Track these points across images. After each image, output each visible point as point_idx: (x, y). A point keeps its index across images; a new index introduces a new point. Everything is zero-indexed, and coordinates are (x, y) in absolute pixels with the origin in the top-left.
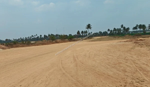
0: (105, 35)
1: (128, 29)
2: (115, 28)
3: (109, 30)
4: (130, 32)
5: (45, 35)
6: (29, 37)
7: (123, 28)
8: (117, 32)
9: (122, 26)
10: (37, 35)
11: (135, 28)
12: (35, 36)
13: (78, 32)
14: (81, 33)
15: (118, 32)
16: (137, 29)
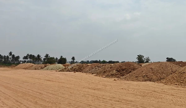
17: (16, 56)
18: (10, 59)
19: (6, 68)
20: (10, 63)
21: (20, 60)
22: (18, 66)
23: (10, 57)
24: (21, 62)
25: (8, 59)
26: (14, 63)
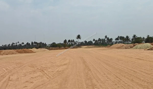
0: (90, 45)
1: (111, 39)
2: (99, 39)
3: (94, 40)
4: (113, 42)
5: (28, 43)
6: (10, 44)
7: (107, 39)
8: (101, 42)
9: (106, 37)
10: (18, 42)
11: (117, 39)
12: (16, 43)
13: (65, 41)
14: (68, 42)
15: (103, 42)
16: (119, 40)
17: (110, 38)
18: (106, 41)
19: (104, 48)
20: (106, 44)
21: (113, 41)
22: (112, 46)
23: (106, 39)
24: (114, 43)
25: (104, 41)
26: (109, 44)
